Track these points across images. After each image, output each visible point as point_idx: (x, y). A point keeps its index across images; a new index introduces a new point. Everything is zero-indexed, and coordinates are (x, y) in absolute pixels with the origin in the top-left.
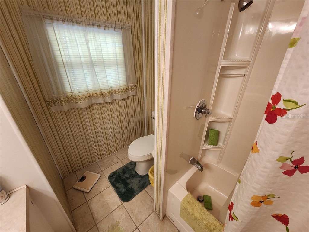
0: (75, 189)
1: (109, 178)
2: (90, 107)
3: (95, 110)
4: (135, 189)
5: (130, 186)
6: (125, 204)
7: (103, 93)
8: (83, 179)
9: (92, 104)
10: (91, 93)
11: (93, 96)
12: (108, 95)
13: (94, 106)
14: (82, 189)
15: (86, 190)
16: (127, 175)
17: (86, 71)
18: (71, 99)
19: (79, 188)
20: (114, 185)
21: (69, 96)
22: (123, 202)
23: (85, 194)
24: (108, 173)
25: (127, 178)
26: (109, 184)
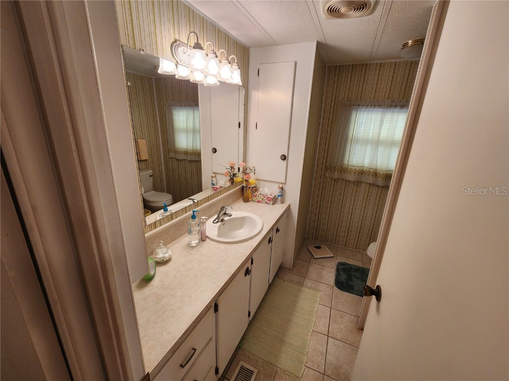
0: (308, 249)
1: (338, 263)
2: (358, 183)
3: (362, 187)
4: (355, 289)
5: (352, 283)
6: (335, 288)
7: (378, 173)
8: (319, 248)
9: (361, 182)
10: (365, 170)
11: (365, 174)
12: (382, 178)
13: (363, 184)
14: (313, 253)
15: (314, 255)
16: (358, 275)
17: (369, 148)
18: (344, 170)
19: (311, 251)
20: (338, 270)
21: (344, 167)
22: (334, 285)
23: (312, 258)
24: (340, 259)
25: (356, 276)
26: (335, 267)
